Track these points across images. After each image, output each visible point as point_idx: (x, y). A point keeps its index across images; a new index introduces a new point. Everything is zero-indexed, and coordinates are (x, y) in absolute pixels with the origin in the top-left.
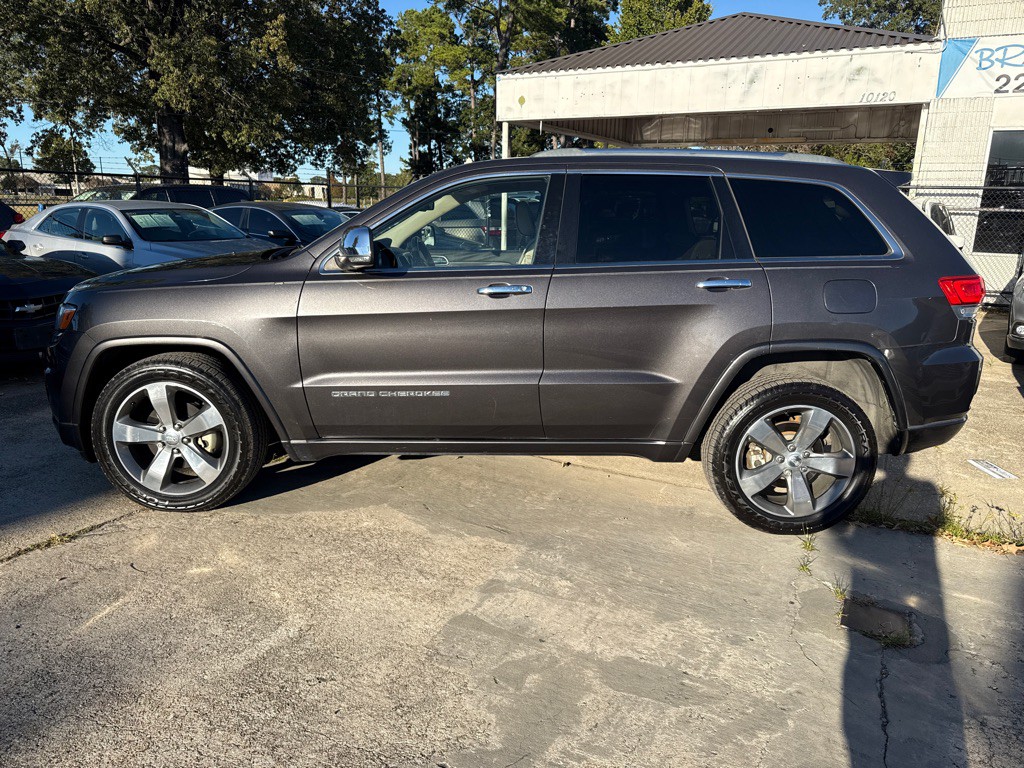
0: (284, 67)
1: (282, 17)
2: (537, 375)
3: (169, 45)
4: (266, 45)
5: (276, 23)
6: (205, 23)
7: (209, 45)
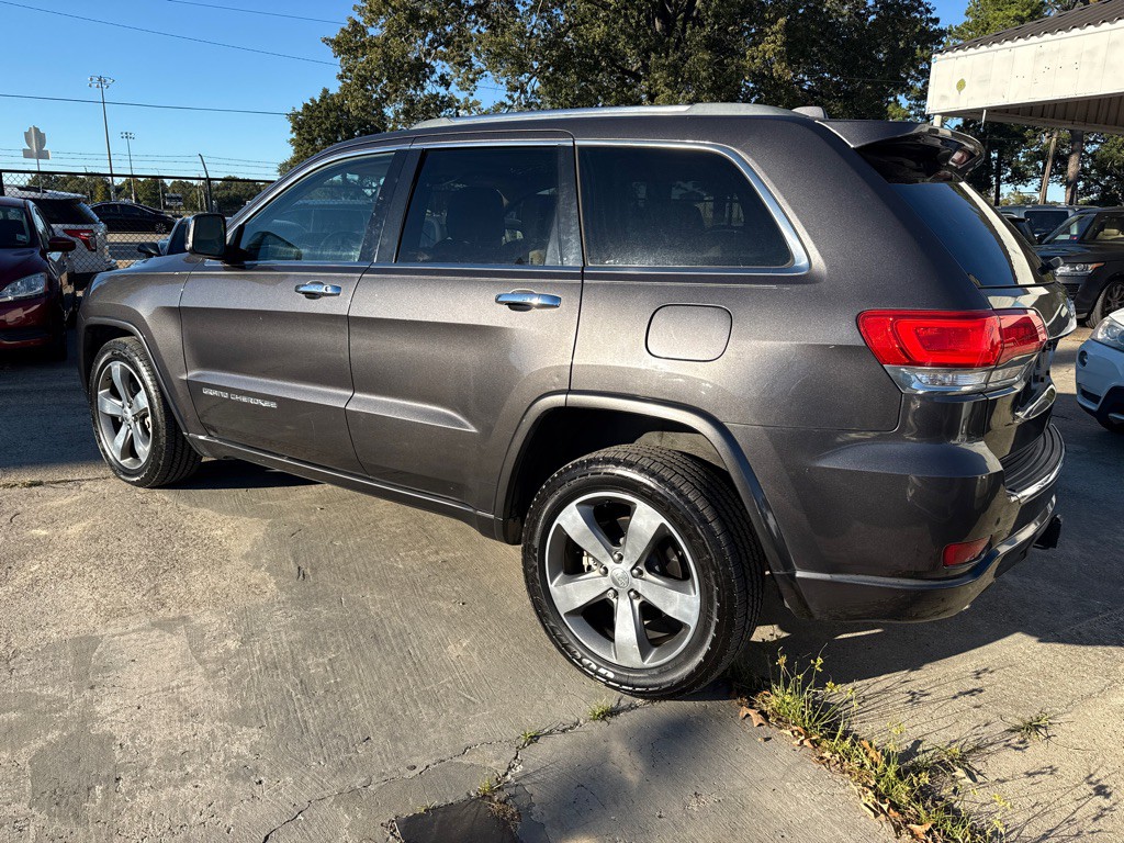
0: (780, 77)
1: (782, 21)
2: (345, 396)
3: (664, 65)
4: (761, 55)
5: (775, 28)
6: (707, 38)
7: (703, 60)
